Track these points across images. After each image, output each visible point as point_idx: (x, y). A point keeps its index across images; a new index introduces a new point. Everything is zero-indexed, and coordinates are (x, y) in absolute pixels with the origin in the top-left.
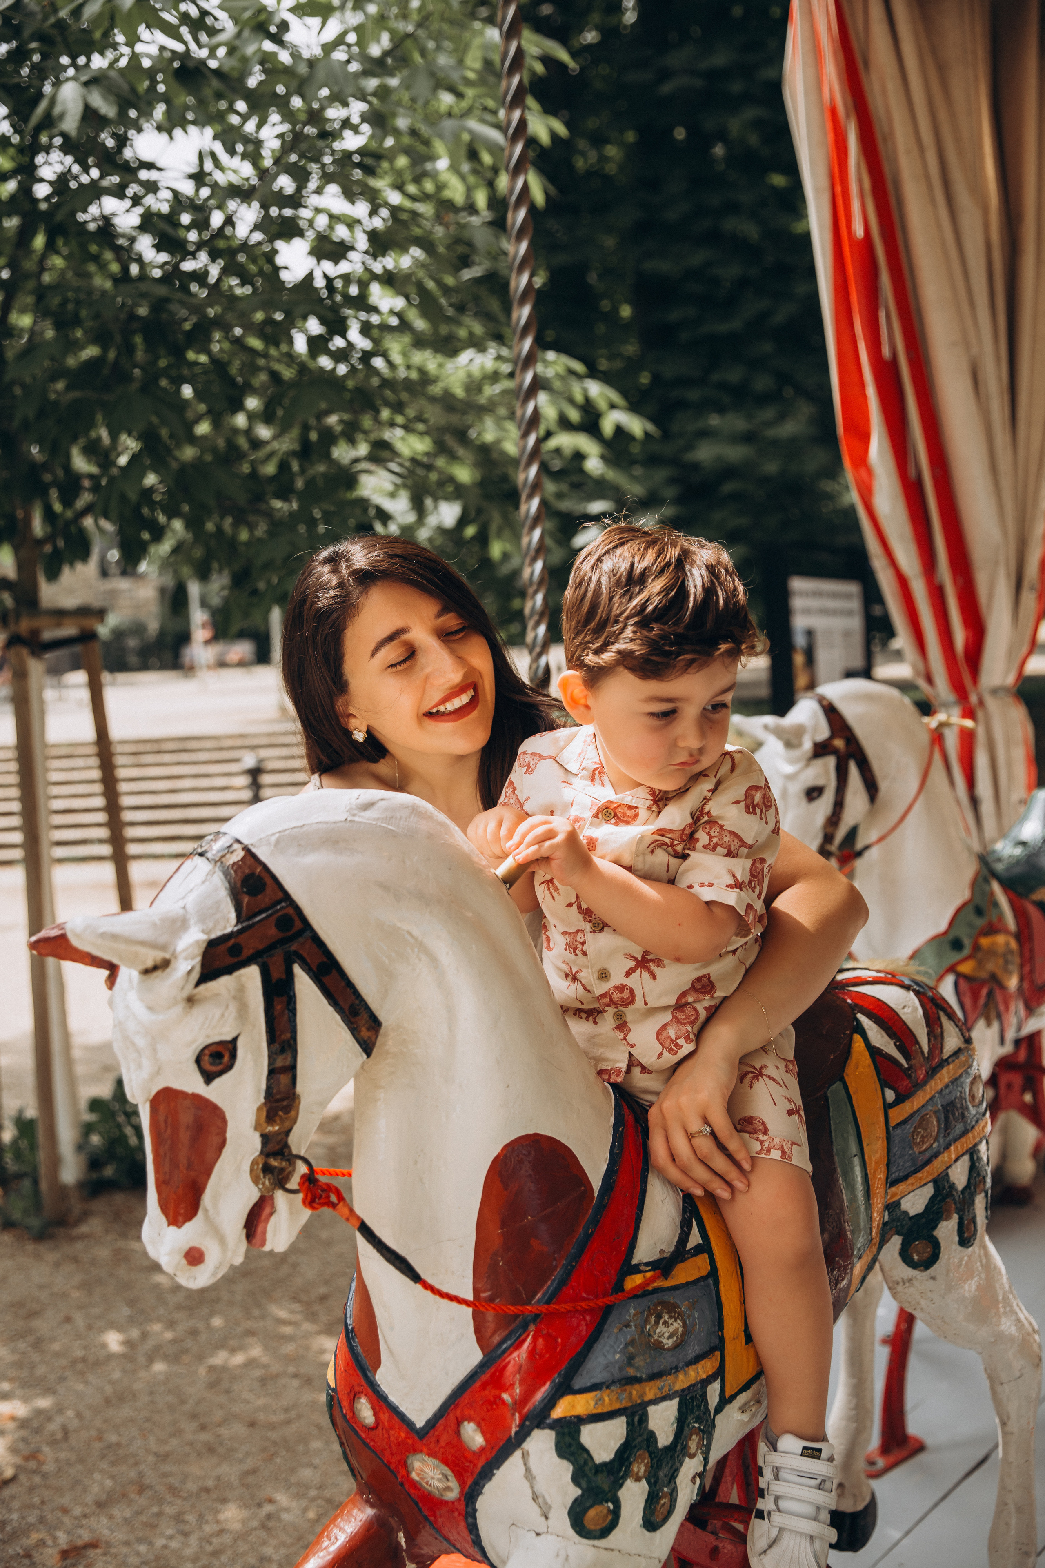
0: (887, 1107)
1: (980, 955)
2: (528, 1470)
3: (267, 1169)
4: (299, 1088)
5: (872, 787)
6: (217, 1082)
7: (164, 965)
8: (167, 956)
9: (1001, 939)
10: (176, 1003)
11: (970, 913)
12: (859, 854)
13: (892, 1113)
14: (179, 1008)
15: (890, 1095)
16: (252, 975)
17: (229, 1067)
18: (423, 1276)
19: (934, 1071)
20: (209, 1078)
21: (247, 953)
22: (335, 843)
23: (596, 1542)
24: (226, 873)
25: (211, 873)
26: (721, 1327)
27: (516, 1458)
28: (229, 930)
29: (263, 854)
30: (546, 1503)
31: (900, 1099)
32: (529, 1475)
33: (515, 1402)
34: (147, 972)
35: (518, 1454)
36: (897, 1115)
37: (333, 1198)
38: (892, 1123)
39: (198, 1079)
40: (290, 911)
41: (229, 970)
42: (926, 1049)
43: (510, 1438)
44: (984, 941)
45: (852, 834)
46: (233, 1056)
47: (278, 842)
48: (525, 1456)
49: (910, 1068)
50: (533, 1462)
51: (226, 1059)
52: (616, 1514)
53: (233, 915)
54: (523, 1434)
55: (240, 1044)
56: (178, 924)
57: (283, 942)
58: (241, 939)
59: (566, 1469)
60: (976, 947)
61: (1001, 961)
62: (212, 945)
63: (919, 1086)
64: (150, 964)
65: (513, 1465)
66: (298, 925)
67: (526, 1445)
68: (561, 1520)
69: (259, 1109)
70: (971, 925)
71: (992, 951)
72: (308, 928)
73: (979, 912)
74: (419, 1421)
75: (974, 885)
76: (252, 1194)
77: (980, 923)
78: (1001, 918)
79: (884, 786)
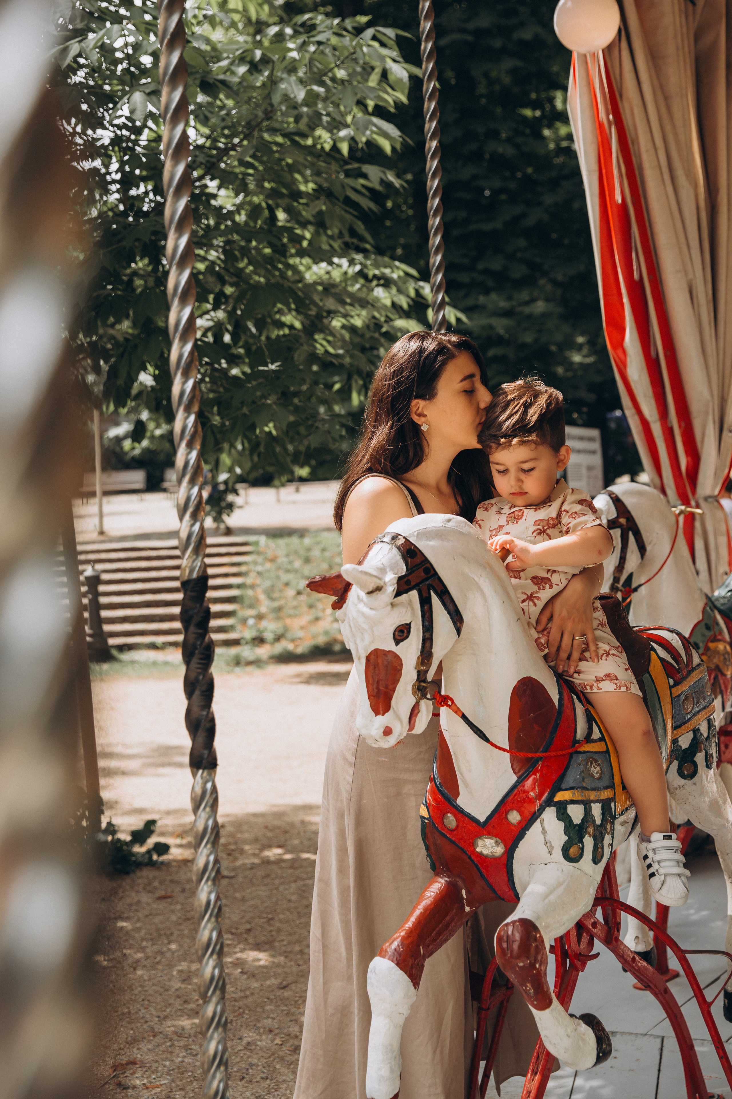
0: (671, 687)
1: (709, 653)
2: (543, 829)
3: (419, 689)
4: (433, 650)
5: (642, 549)
6: (401, 644)
7: (379, 589)
8: (382, 584)
9: (721, 646)
10: (387, 606)
11: (702, 627)
13: (674, 690)
14: (390, 607)
15: (672, 682)
16: (414, 594)
17: (407, 637)
18: (491, 740)
19: (689, 673)
20: (397, 642)
21: (413, 584)
22: (441, 536)
23: (574, 864)
24: (399, 548)
25: (390, 549)
26: (613, 778)
27: (537, 825)
28: (404, 574)
29: (412, 540)
30: (551, 846)
31: (677, 684)
32: (544, 831)
33: (536, 796)
34: (370, 593)
35: (539, 820)
36: (676, 691)
37: (450, 703)
38: (674, 696)
39: (393, 643)
40: (428, 565)
41: (406, 591)
42: (685, 661)
43: (535, 813)
44: (711, 645)
45: (631, 577)
46: (409, 632)
47: (418, 535)
48: (542, 821)
49: (679, 668)
50: (546, 824)
51: (405, 634)
52: (582, 849)
53: (405, 567)
54: (542, 810)
55: (412, 625)
56: (383, 570)
57: (427, 579)
58: (410, 577)
59: (561, 825)
60: (707, 649)
61: (722, 658)
62: (400, 579)
63: (685, 678)
64: (371, 589)
65: (536, 827)
66: (432, 572)
67: (542, 816)
68: (558, 854)
69: (418, 658)
70: (703, 635)
71: (716, 652)
72: (436, 573)
73: (708, 627)
74: (482, 819)
75: (704, 611)
76: (413, 701)
77: (709, 634)
78: (721, 632)
79: (649, 548)
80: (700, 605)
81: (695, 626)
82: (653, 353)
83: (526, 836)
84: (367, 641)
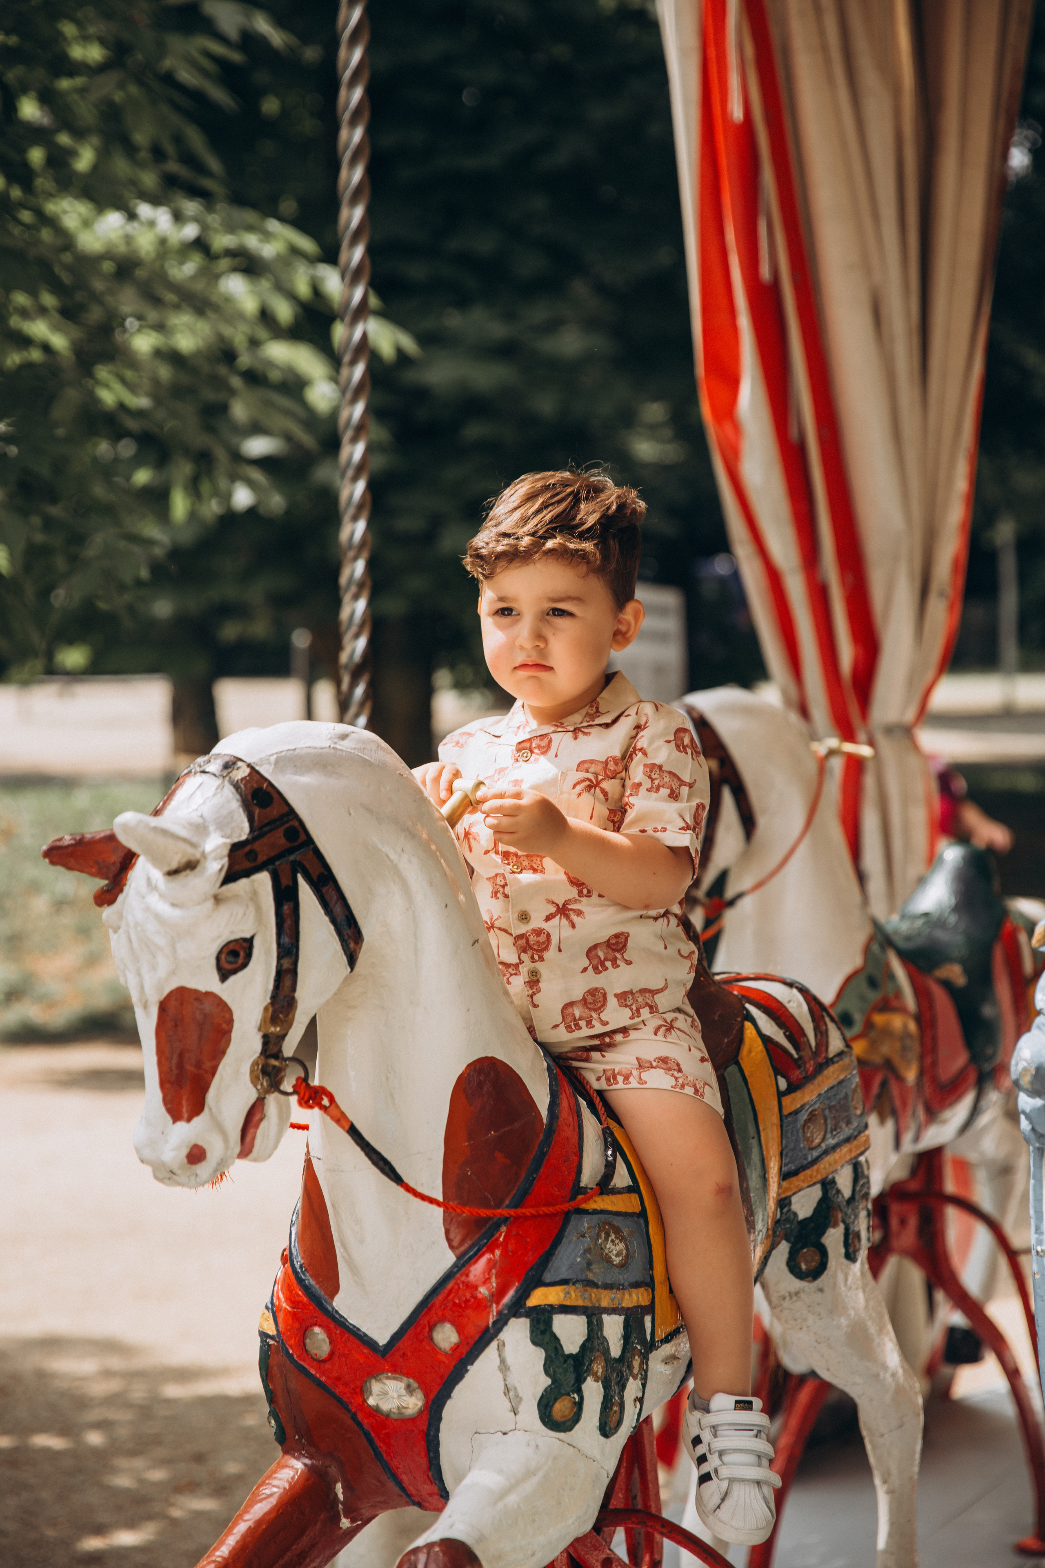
0: (781, 1095)
1: (873, 1034)
2: (503, 1361)
3: (265, 1071)
4: (297, 995)
5: (748, 821)
6: (232, 979)
7: (191, 866)
8: (198, 856)
9: (897, 1022)
10: (205, 900)
11: (862, 984)
12: (731, 903)
13: (786, 1100)
14: (210, 903)
15: (783, 1084)
16: (263, 880)
17: (244, 965)
18: (406, 1179)
19: (820, 1068)
20: (224, 975)
21: (261, 858)
22: (325, 766)
23: (561, 1435)
24: (236, 786)
25: (221, 787)
26: (651, 1267)
27: (490, 1354)
28: (244, 837)
29: (266, 771)
30: (517, 1396)
31: (793, 1088)
32: (504, 1367)
33: (492, 1295)
34: (173, 873)
35: (494, 1344)
36: (791, 1103)
37: (326, 1102)
38: (786, 1112)
39: (215, 976)
40: (296, 824)
41: (248, 874)
42: (813, 1043)
43: (487, 1328)
44: (879, 1019)
45: (722, 879)
46: (249, 956)
47: (277, 762)
48: (501, 1347)
49: (800, 1058)
50: (508, 1352)
51: (240, 961)
52: (579, 1405)
53: (246, 825)
54: (501, 1322)
55: (257, 943)
56: (201, 828)
57: (291, 851)
58: (256, 846)
59: (538, 1355)
60: (869, 1025)
61: (898, 1045)
62: (235, 849)
63: (809, 1078)
64: (174, 865)
65: (489, 1356)
66: (303, 837)
67: (502, 1336)
68: (530, 1412)
69: (266, 1009)
70: (862, 998)
71: (887, 1032)
72: (309, 841)
73: (873, 983)
74: (382, 1338)
75: (867, 951)
76: (250, 1094)
77: (873, 996)
78: (898, 994)
79: (762, 821)
80: (861, 937)
81: (849, 980)
82: (794, 433)
83: (468, 1376)
84: (163, 968)
